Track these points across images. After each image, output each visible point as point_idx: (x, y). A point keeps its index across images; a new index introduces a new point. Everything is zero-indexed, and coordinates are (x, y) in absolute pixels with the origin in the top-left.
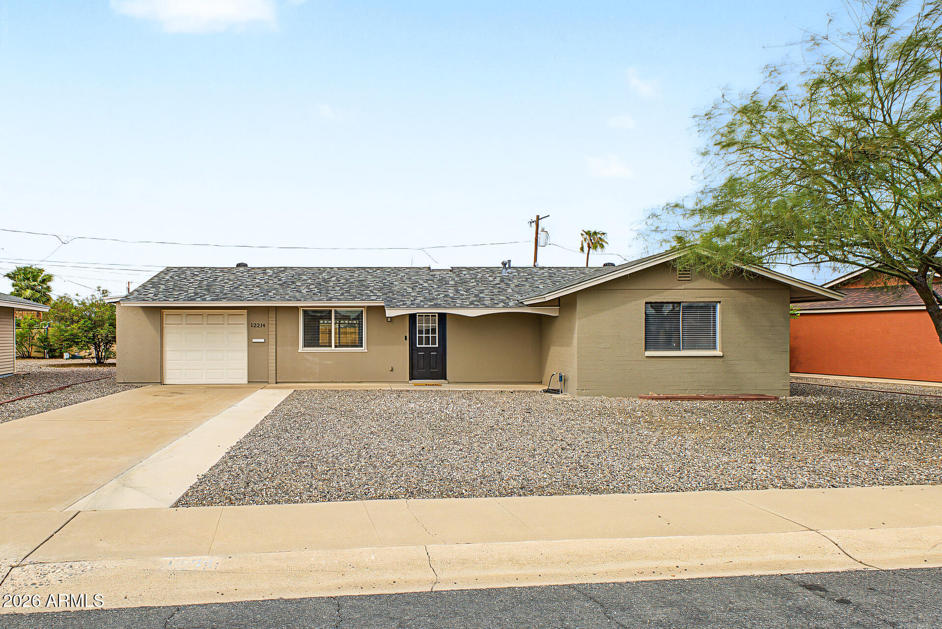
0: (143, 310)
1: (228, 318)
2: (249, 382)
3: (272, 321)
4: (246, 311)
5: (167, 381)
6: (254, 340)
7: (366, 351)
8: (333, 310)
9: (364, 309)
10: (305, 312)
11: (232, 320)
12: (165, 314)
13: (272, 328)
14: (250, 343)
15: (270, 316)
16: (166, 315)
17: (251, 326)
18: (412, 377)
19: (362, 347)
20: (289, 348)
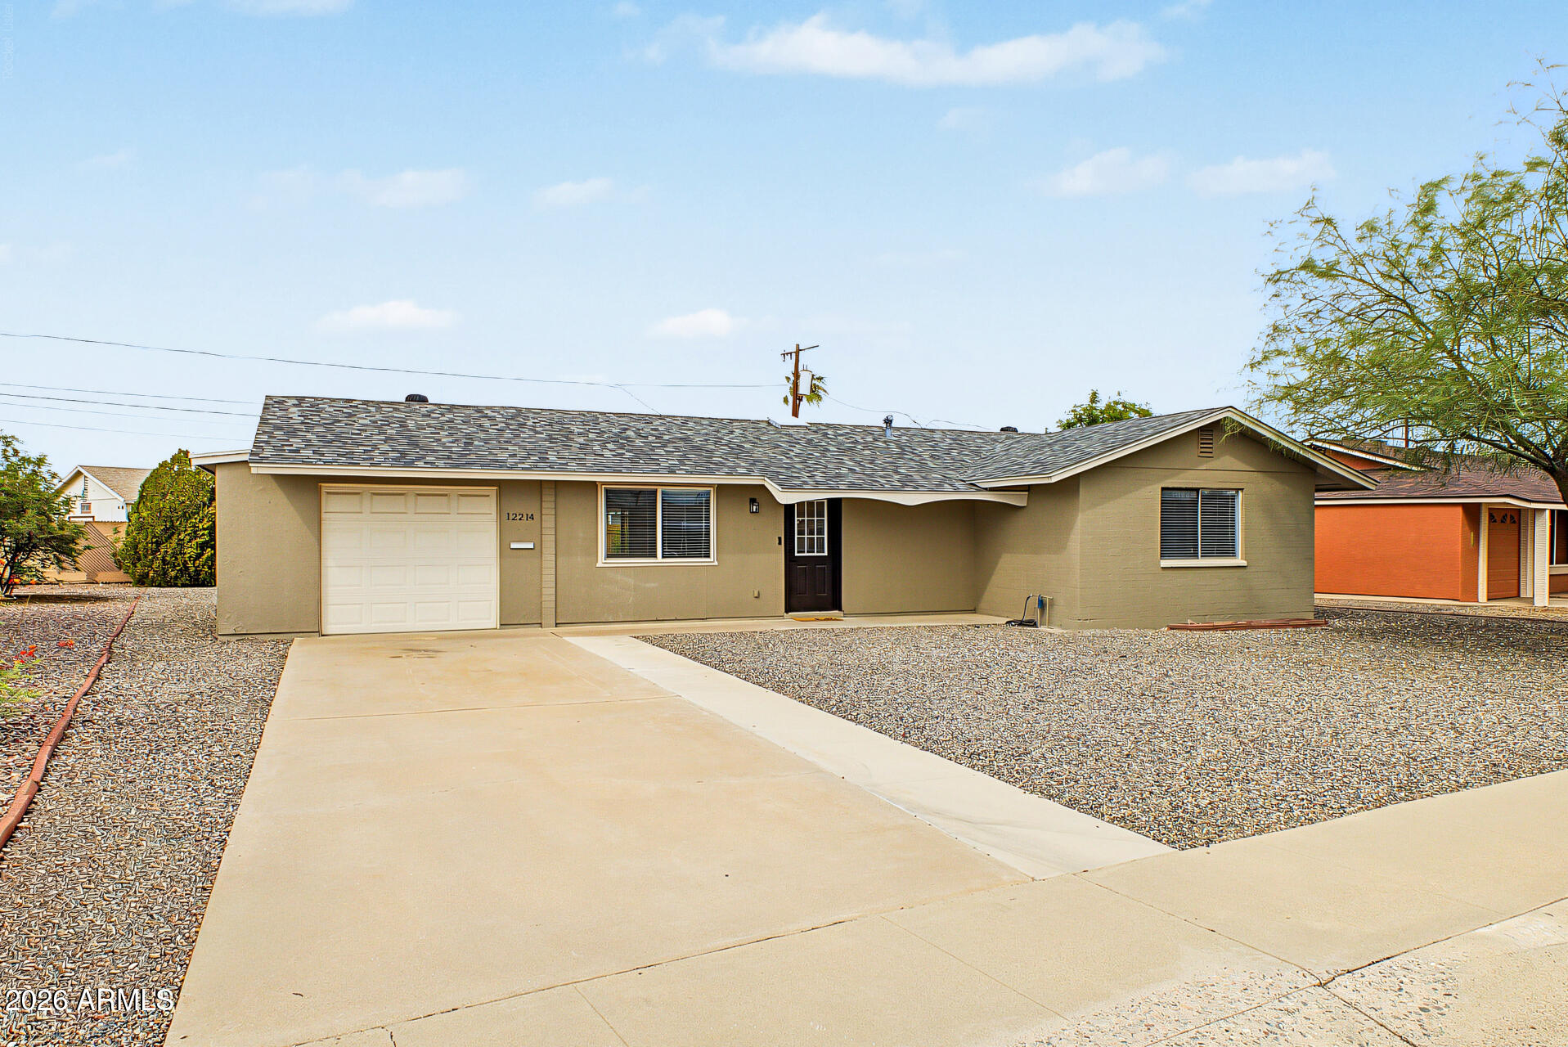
0: (277, 482)
1: (458, 503)
2: (501, 625)
3: (548, 506)
4: (495, 488)
5: (328, 628)
6: (513, 546)
7: (716, 563)
8: (660, 490)
9: (712, 489)
10: (609, 493)
11: (467, 505)
12: (324, 490)
13: (549, 521)
14: (504, 551)
15: (543, 500)
16: (328, 493)
17: (505, 519)
18: (789, 609)
19: (709, 557)
20: (579, 559)
